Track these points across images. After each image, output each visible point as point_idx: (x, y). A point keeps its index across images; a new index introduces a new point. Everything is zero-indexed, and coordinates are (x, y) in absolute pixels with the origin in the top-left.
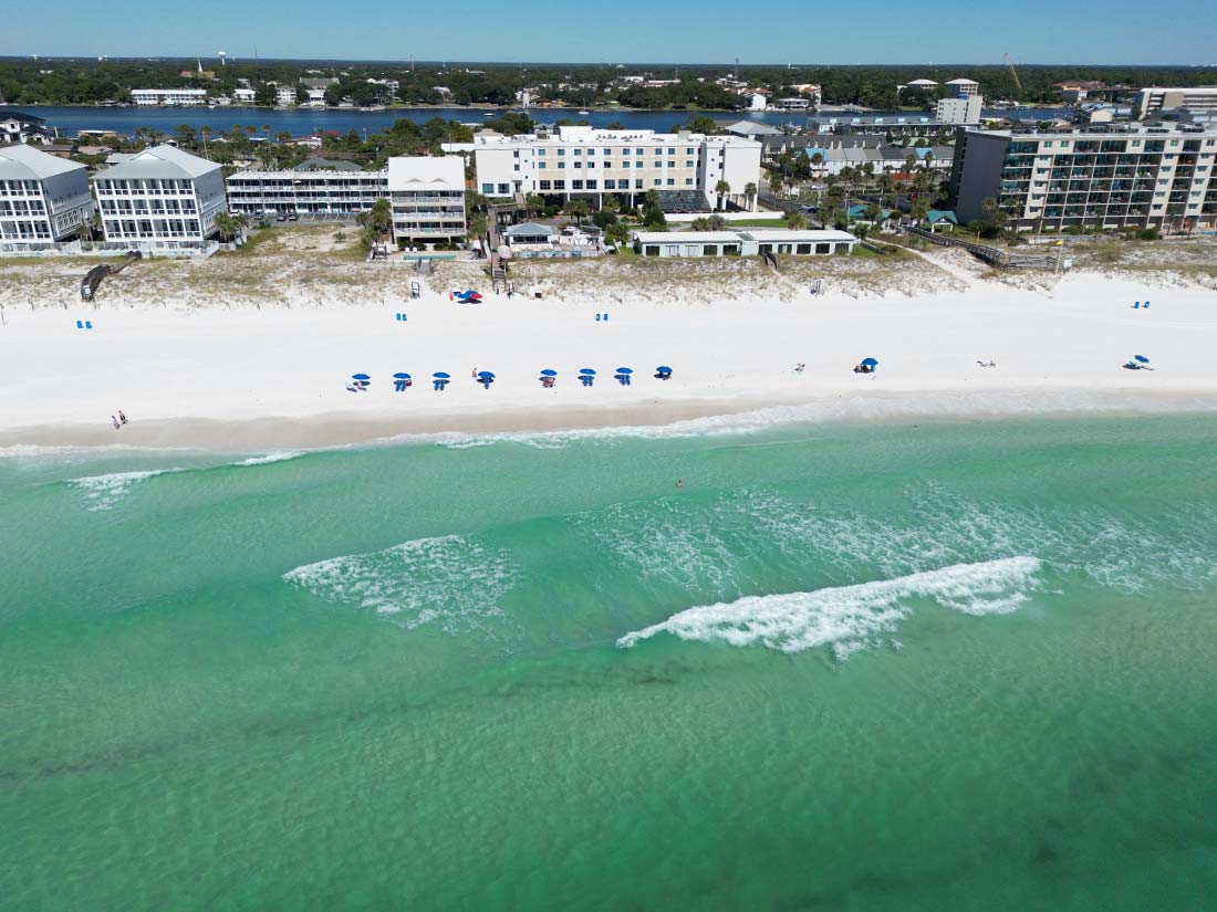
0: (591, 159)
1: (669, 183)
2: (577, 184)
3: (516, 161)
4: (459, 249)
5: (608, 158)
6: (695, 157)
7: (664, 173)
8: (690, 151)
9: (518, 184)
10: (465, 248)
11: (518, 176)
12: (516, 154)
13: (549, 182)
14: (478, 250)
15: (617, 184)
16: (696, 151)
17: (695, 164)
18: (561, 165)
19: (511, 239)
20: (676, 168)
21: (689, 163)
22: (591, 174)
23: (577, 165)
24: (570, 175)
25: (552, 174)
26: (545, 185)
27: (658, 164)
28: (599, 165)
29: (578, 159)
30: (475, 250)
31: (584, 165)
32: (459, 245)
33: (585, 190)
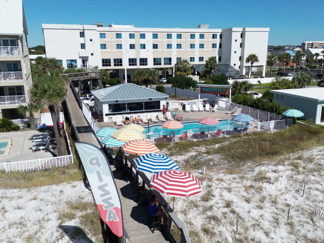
0: (142, 41)
1: (200, 61)
2: (132, 62)
3: (82, 40)
4: (17, 129)
5: (156, 41)
6: (217, 41)
7: (197, 53)
8: (214, 36)
9: (85, 60)
10: (29, 126)
11: (84, 53)
12: (82, 35)
13: (110, 60)
14: (50, 128)
15: (163, 62)
16: (218, 36)
17: (218, 46)
18: (119, 46)
19: (106, 109)
20: (205, 49)
21: (214, 46)
22: (143, 54)
23: (132, 47)
24: (126, 55)
25: (112, 54)
26: (106, 62)
27: (192, 46)
28: (149, 46)
29: (132, 41)
30: (44, 128)
31: (138, 46)
32: (16, 122)
33: (138, 66)
